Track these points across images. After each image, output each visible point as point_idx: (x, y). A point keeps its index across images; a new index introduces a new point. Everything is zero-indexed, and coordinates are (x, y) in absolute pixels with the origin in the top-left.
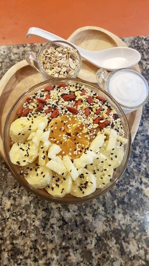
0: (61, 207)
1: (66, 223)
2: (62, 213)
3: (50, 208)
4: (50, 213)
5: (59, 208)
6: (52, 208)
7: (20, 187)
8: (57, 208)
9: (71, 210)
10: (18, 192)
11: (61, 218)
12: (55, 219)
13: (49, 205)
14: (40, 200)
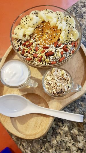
0: (74, 143)
1: (83, 150)
2: (76, 145)
3: (68, 147)
4: (70, 150)
5: (73, 144)
6: (69, 147)
7: (44, 146)
8: (72, 145)
9: (81, 141)
10: (45, 149)
11: (78, 149)
12: (75, 151)
13: (66, 146)
14: (60, 146)
